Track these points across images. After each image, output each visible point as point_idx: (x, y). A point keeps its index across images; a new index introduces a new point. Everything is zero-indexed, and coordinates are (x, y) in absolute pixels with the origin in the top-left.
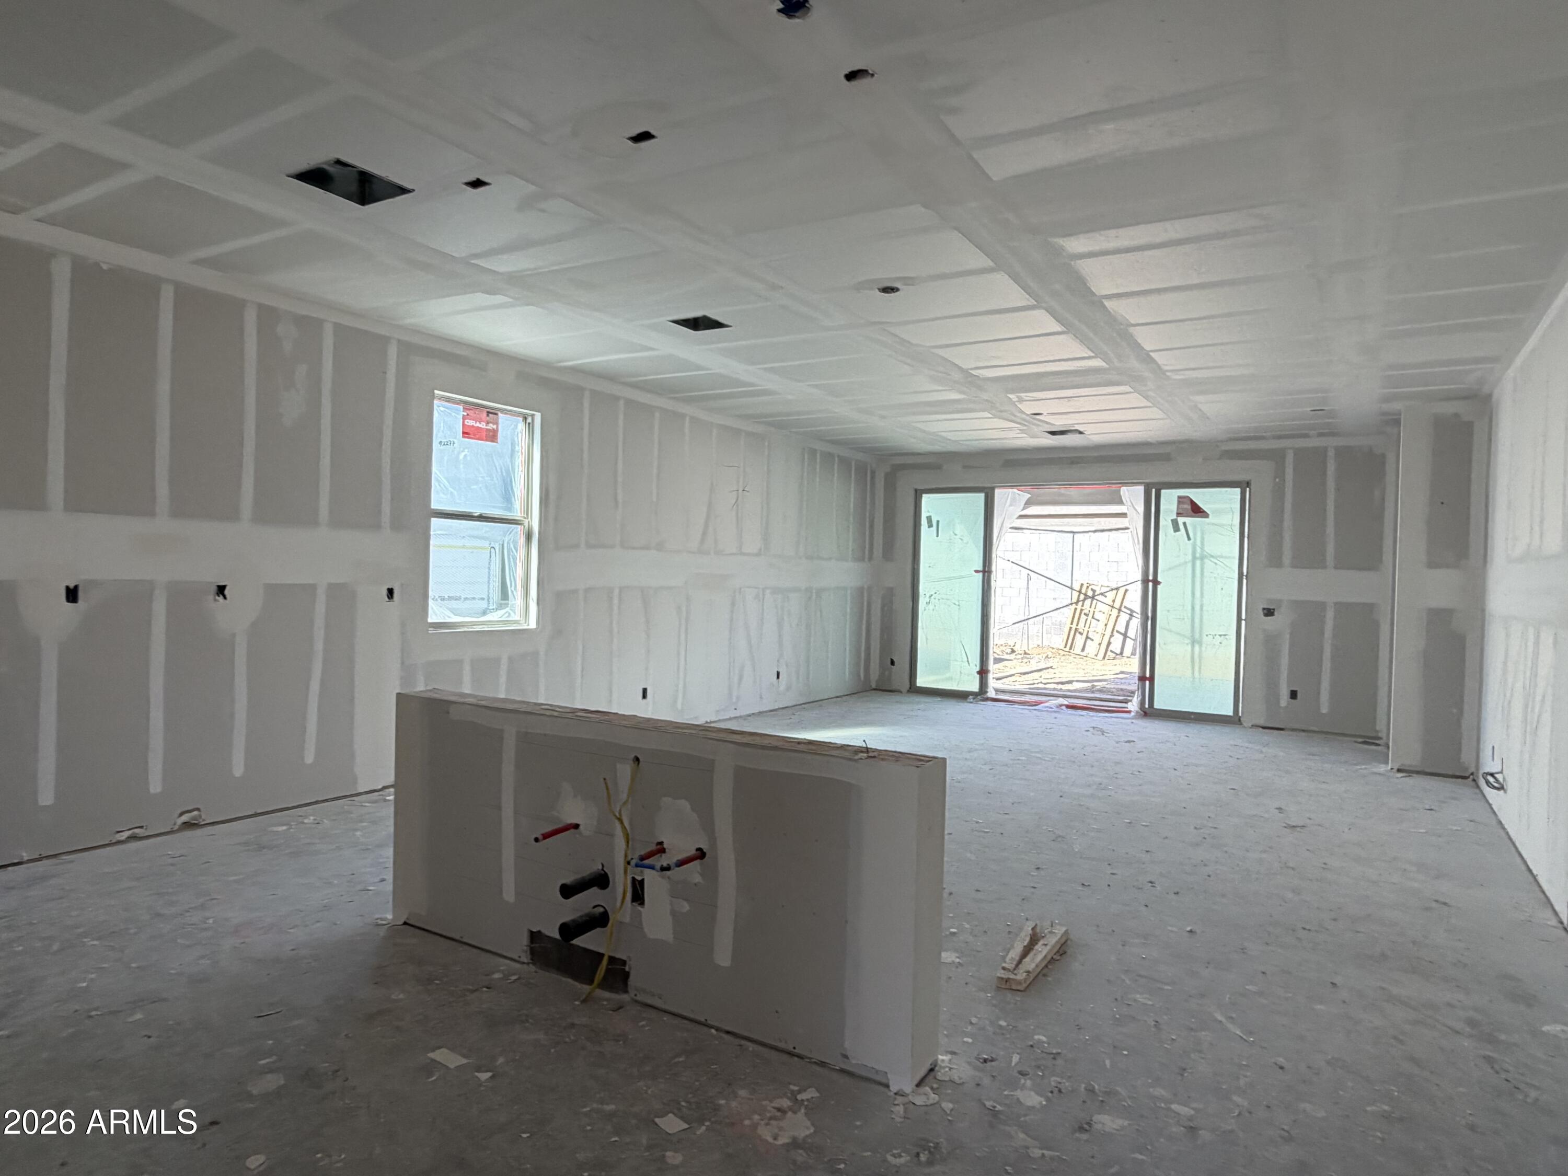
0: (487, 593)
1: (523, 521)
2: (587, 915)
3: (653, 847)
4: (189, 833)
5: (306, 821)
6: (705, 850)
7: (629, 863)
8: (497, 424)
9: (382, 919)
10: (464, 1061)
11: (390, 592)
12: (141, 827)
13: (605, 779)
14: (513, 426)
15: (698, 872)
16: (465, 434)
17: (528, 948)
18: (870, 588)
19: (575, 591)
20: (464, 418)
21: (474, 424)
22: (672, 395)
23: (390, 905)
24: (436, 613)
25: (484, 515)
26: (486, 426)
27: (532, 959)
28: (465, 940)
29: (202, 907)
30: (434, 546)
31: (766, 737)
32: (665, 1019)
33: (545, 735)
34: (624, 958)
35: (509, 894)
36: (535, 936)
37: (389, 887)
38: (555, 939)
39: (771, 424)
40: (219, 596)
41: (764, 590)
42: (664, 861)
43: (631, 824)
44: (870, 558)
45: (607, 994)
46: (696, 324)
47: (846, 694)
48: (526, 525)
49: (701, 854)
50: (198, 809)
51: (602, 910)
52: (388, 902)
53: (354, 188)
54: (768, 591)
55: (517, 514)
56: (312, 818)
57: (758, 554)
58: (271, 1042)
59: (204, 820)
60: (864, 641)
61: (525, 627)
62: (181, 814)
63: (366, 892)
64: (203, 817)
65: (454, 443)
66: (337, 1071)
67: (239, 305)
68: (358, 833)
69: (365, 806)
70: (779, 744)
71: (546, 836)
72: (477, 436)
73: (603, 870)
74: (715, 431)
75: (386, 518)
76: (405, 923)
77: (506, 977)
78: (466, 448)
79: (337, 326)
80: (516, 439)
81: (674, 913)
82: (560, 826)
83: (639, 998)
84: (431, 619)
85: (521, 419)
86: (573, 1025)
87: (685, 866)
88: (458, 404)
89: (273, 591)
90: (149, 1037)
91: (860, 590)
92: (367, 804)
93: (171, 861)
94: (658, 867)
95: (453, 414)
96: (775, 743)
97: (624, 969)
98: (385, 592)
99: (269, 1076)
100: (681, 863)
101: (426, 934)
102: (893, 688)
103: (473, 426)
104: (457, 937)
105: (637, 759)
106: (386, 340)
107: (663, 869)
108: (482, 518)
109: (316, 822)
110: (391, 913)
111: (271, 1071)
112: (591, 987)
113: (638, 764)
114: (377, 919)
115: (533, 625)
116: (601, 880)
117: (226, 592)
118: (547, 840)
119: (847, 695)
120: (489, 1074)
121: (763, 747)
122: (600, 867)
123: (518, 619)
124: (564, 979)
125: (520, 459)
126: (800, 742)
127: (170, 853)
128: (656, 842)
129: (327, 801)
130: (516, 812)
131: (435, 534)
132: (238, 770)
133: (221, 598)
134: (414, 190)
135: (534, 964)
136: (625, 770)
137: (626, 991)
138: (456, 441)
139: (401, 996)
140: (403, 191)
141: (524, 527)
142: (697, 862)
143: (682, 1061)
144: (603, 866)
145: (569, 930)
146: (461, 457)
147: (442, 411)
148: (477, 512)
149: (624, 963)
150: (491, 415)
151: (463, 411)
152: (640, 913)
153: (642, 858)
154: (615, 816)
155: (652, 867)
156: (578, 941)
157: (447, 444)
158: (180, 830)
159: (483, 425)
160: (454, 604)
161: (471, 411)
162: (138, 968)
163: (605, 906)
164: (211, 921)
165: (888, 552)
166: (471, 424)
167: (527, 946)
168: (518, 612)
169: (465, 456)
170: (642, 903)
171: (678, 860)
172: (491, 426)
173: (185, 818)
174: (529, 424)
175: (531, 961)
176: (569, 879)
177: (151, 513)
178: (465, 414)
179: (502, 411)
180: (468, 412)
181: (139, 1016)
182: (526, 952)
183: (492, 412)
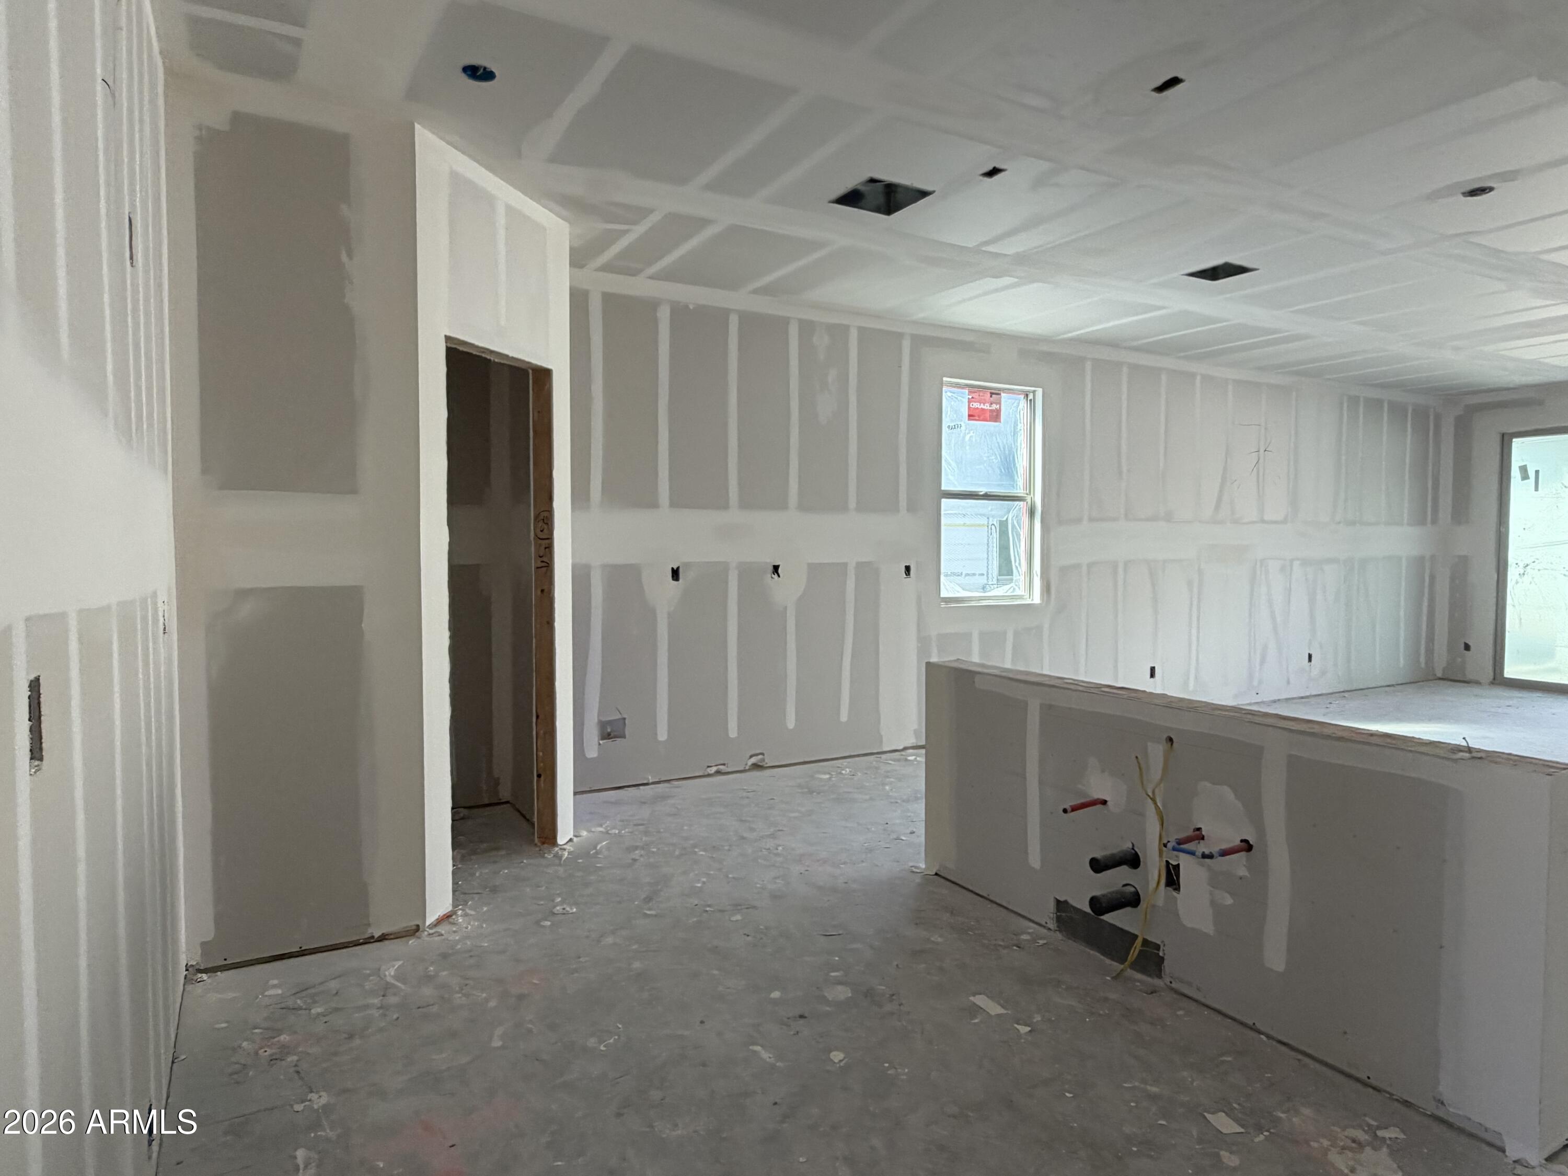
0: (986, 569)
1: (1025, 497)
2: (1117, 892)
3: (1190, 833)
4: (756, 774)
5: (844, 772)
6: (1251, 843)
7: (1165, 846)
8: (1000, 404)
9: (916, 867)
10: (1003, 1011)
11: (908, 569)
12: (724, 764)
13: (1137, 757)
14: (1015, 404)
15: (1244, 866)
16: (971, 416)
17: (1055, 915)
18: (1433, 557)
19: (1077, 567)
20: (969, 402)
21: (978, 406)
22: (1182, 354)
23: (923, 855)
24: (948, 589)
25: (989, 493)
26: (990, 407)
27: (1058, 927)
28: (991, 898)
29: (773, 836)
30: (945, 525)
31: (1326, 725)
32: (1206, 1013)
33: (1070, 709)
34: (1158, 942)
35: (1035, 860)
36: (1061, 905)
37: (920, 838)
38: (1085, 912)
39: (1298, 373)
40: (774, 574)
41: (1292, 561)
42: (1202, 848)
43: (1164, 806)
44: (1434, 521)
45: (1139, 976)
46: (1213, 274)
47: (1400, 682)
48: (1029, 501)
49: (1247, 846)
50: (762, 754)
51: (1132, 889)
52: (919, 853)
53: (881, 200)
54: (1296, 564)
55: (1020, 491)
56: (848, 770)
57: (1285, 521)
58: (837, 958)
59: (767, 763)
60: (1425, 618)
61: (1029, 602)
62: (751, 757)
63: (901, 841)
64: (766, 761)
65: (961, 426)
66: (893, 995)
67: (784, 322)
68: (887, 788)
69: (890, 764)
70: (1345, 734)
71: (1075, 809)
72: (981, 418)
73: (1133, 849)
74: (1230, 387)
75: (903, 503)
76: (936, 874)
77: (1034, 941)
78: (972, 430)
79: (861, 330)
80: (1018, 416)
81: (1213, 903)
82: (1088, 799)
83: (1173, 985)
84: (944, 594)
85: (1022, 397)
86: (1106, 999)
87: (1228, 857)
88: (963, 388)
89: (814, 569)
90: (748, 936)
91: (1419, 561)
92: (890, 762)
93: (745, 794)
94: (1199, 853)
95: (959, 398)
96: (1340, 734)
97: (1158, 954)
98: (903, 569)
99: (840, 988)
100: (1224, 853)
101: (957, 888)
102: (1470, 676)
103: (978, 408)
104: (985, 895)
105: (1170, 740)
106: (900, 336)
107: (1204, 856)
108: (987, 497)
109: (852, 774)
110: (924, 862)
111: (840, 983)
112: (1122, 966)
113: (1172, 744)
114: (912, 867)
115: (1037, 599)
116: (1133, 861)
117: (780, 571)
118: (1075, 812)
119: (1402, 684)
120: (1029, 1029)
121: (1328, 737)
122: (1131, 846)
123: (1023, 593)
124: (1092, 952)
125: (1022, 438)
126: (1372, 734)
127: (745, 788)
128: (1193, 827)
129: (858, 756)
130: (1041, 783)
131: (945, 514)
132: (791, 724)
133: (776, 576)
134: (934, 192)
135: (1060, 931)
136: (1157, 751)
137: (1160, 976)
138: (963, 425)
139: (940, 940)
140: (924, 194)
141: (1027, 503)
142: (1243, 854)
143: (1229, 1061)
144: (1133, 845)
145: (1099, 906)
146: (967, 438)
147: (949, 397)
148: (983, 490)
149: (1157, 947)
150: (993, 396)
151: (969, 395)
152: (1176, 898)
153: (1180, 842)
154: (1149, 796)
155: (1192, 853)
156: (1107, 917)
157: (955, 428)
158: (749, 770)
159: (986, 407)
160: (961, 580)
161: (976, 394)
162: (734, 878)
163: (1136, 886)
164: (780, 848)
165: (1461, 512)
166: (977, 406)
167: (1053, 913)
168: (1022, 587)
169: (971, 437)
170: (1177, 889)
171: (1221, 849)
172: (994, 407)
173: (753, 760)
174: (1031, 400)
175: (1058, 929)
176: (1098, 855)
177: (725, 507)
178: (970, 397)
179: (1004, 390)
180: (974, 395)
181: (739, 917)
182: (1053, 919)
183: (995, 393)
